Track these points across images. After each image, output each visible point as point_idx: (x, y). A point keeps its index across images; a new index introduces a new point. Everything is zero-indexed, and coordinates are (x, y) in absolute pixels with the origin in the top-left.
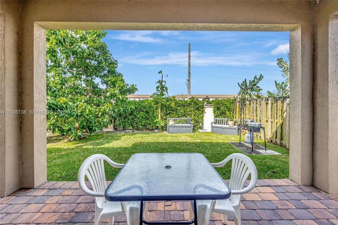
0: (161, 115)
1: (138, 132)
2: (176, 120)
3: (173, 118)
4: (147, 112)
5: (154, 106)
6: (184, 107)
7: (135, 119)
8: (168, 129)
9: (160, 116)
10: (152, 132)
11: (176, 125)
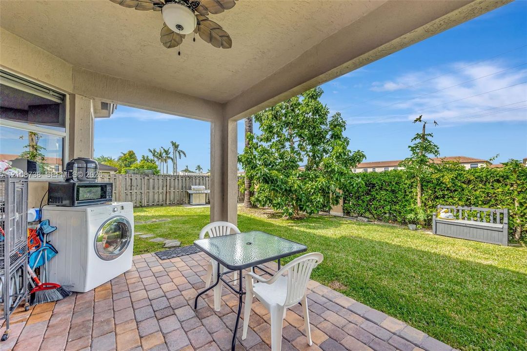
0: (421, 199)
1: (379, 223)
2: (460, 211)
3: (454, 207)
4: (393, 191)
5: (406, 181)
6: (485, 184)
7: (373, 203)
8: (434, 227)
9: (419, 201)
10: (403, 227)
11: (460, 221)
